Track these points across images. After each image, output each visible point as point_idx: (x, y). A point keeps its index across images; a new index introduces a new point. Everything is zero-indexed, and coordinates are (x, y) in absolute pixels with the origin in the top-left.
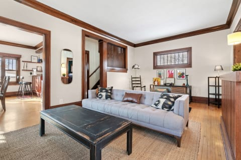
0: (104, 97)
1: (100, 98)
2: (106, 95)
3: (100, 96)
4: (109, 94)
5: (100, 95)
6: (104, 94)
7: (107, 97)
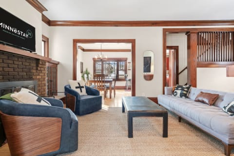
0: (179, 95)
1: (175, 95)
2: (181, 93)
3: (175, 94)
4: (185, 92)
5: (176, 92)
6: (179, 92)
7: (182, 95)
